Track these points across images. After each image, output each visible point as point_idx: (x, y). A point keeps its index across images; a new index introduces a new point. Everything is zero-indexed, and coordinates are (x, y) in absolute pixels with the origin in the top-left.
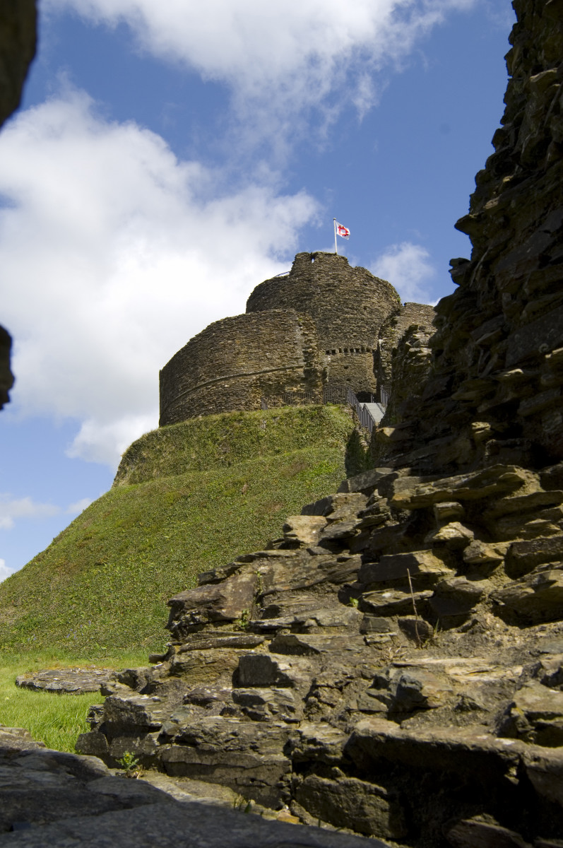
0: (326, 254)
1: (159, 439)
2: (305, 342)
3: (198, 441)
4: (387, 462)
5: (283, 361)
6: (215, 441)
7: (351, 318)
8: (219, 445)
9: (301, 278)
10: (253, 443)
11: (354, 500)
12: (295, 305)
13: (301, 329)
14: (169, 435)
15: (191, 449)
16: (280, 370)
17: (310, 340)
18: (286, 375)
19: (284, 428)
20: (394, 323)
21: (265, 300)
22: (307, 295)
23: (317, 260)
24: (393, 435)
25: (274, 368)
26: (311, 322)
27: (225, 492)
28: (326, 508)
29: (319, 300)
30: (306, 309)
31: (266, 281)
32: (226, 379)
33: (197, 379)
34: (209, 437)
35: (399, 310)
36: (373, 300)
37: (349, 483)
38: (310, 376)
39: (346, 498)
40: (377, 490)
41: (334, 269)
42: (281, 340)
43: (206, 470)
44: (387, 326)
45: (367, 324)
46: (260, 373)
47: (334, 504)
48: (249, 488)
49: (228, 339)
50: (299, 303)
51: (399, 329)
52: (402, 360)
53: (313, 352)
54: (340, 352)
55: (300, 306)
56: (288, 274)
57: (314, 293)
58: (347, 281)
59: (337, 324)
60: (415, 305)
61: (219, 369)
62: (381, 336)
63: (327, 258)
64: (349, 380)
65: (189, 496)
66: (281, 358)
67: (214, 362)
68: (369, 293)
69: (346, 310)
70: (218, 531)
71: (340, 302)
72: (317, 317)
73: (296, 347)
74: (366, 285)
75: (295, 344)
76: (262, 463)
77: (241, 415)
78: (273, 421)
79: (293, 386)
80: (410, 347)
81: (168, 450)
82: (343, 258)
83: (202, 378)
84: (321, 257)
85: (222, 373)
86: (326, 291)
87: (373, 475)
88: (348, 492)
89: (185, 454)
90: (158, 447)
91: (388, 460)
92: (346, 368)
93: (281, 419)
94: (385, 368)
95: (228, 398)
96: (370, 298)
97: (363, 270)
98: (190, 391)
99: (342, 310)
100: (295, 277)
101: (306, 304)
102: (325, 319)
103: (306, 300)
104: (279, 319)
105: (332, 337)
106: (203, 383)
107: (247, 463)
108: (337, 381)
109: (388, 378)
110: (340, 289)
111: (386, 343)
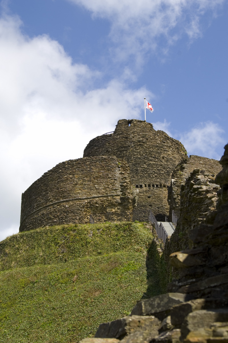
0: (138, 121)
1: (18, 241)
2: (122, 179)
3: (45, 243)
4: (180, 287)
5: (107, 191)
6: (57, 244)
7: (154, 164)
8: (59, 246)
9: (121, 136)
10: (83, 246)
11: (147, 323)
12: (116, 153)
13: (120, 170)
14: (25, 238)
15: (40, 248)
16: (104, 197)
17: (125, 177)
18: (108, 201)
19: (105, 237)
20: (182, 169)
21: (97, 149)
22: (125, 147)
23: (132, 124)
24: (186, 260)
25: (100, 195)
26: (126, 165)
27: (61, 281)
28: (120, 330)
29: (133, 151)
30: (123, 157)
31: (98, 137)
32: (67, 201)
33: (47, 200)
34: (53, 241)
35: (186, 160)
36: (169, 153)
37: (143, 304)
38: (125, 202)
39: (139, 321)
40: (169, 317)
41: (143, 131)
42: (106, 177)
43: (49, 264)
44: (178, 170)
45: (164, 168)
46: (90, 198)
47: (127, 328)
48: (78, 278)
49: (70, 174)
50: (119, 153)
51: (186, 173)
52: (188, 193)
53: (127, 186)
54: (146, 186)
55: (119, 154)
56: (113, 133)
57: (129, 146)
58: (152, 139)
59: (144, 167)
60: (197, 157)
61: (63, 194)
62: (173, 177)
63: (139, 123)
64: (150, 206)
65: (36, 282)
66: (105, 188)
67: (60, 190)
68: (166, 148)
69: (150, 158)
70: (54, 309)
71: (146, 153)
72: (130, 163)
73: (116, 182)
74: (164, 142)
75: (115, 179)
76: (88, 261)
77: (76, 226)
78: (97, 232)
79: (112, 208)
80: (194, 185)
81: (24, 248)
82: (150, 124)
83: (51, 200)
84: (135, 122)
85: (64, 197)
86: (138, 145)
87: (166, 300)
88: (141, 314)
89: (35, 252)
90: (17, 246)
91: (180, 284)
92: (149, 197)
93: (103, 230)
94: (176, 198)
95: (67, 214)
96: (167, 151)
97: (163, 133)
98: (42, 208)
99: (148, 158)
100: (117, 135)
101: (124, 154)
102: (136, 164)
103: (124, 150)
104: (105, 163)
105: (141, 176)
106: (51, 203)
107: (78, 260)
108: (143, 206)
109: (178, 205)
110: (147, 145)
111: (176, 181)
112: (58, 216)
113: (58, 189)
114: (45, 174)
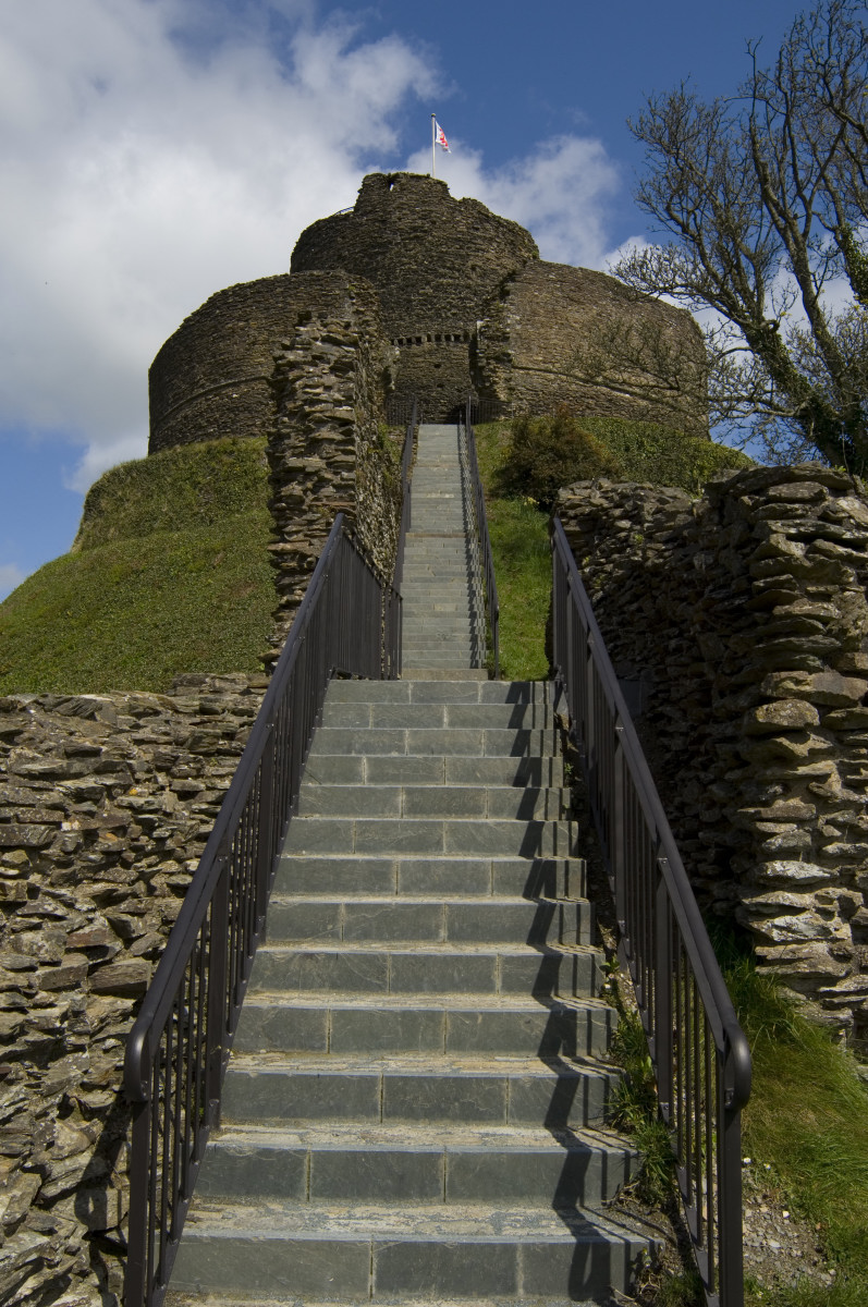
0: (412, 177)
2: (358, 325)
3: (172, 485)
6: (195, 485)
7: (449, 285)
8: (200, 490)
9: (371, 216)
10: (247, 488)
12: (361, 262)
13: (353, 304)
14: (135, 475)
15: (163, 496)
17: (368, 321)
20: (504, 294)
21: (317, 253)
22: (380, 245)
23: (397, 185)
26: (370, 291)
27: (191, 566)
29: (399, 254)
30: (376, 270)
31: (318, 223)
32: (234, 385)
33: (194, 384)
34: (188, 479)
35: (514, 273)
36: (488, 255)
41: (424, 202)
43: (178, 529)
44: (493, 299)
48: (224, 559)
49: (239, 320)
50: (366, 260)
51: (512, 304)
53: (370, 342)
54: (429, 340)
55: (368, 264)
56: (352, 210)
57: (390, 243)
58: (445, 222)
59: (427, 294)
61: (226, 368)
63: (413, 183)
64: (441, 386)
65: (143, 571)
67: (218, 358)
68: (481, 242)
69: (441, 270)
70: (156, 626)
71: (432, 257)
72: (394, 283)
74: (477, 229)
76: (252, 521)
81: (133, 498)
82: (440, 183)
83: (201, 382)
84: (404, 181)
85: (228, 375)
86: (411, 239)
89: (153, 505)
90: (120, 493)
92: (438, 366)
94: (483, 368)
95: (236, 415)
96: (483, 250)
97: (475, 203)
98: (182, 404)
99: (435, 271)
100: (362, 215)
101: (378, 262)
102: (407, 286)
103: (378, 253)
104: (318, 287)
105: (418, 315)
106: (202, 391)
107: (233, 519)
108: (423, 388)
109: (487, 384)
110: (434, 236)
111: (487, 326)
112: (216, 420)
113: (214, 357)
114: (187, 321)
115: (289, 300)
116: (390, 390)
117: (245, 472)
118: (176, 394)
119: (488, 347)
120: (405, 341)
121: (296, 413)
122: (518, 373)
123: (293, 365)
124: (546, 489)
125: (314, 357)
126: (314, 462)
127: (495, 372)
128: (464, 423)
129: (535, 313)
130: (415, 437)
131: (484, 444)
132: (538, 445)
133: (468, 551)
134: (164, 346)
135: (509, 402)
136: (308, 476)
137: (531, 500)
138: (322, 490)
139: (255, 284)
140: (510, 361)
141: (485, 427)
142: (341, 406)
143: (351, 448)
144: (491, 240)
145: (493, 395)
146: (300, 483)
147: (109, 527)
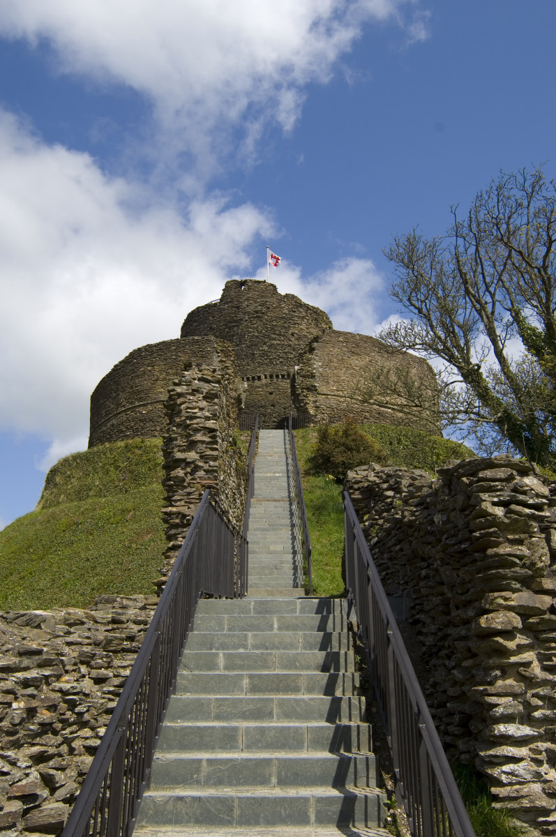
0: (255, 282)
2: (222, 369)
3: (102, 468)
6: (117, 468)
7: (278, 344)
8: (120, 471)
9: (230, 305)
12: (223, 331)
13: (219, 356)
15: (96, 475)
17: (227, 367)
20: (312, 350)
21: (197, 326)
22: (235, 321)
23: (246, 287)
26: (229, 348)
29: (247, 327)
30: (233, 336)
31: (198, 308)
32: (144, 405)
33: (118, 405)
34: (113, 464)
35: (317, 337)
36: (301, 327)
41: (262, 296)
44: (305, 353)
45: (294, 350)
48: (134, 517)
49: (148, 366)
50: (227, 330)
51: (317, 356)
53: (229, 379)
54: (266, 378)
55: (228, 332)
56: (219, 301)
57: (242, 320)
58: (275, 308)
59: (264, 350)
61: (139, 395)
62: (297, 363)
63: (256, 285)
67: (134, 389)
68: (297, 319)
69: (273, 336)
70: (88, 560)
71: (267, 328)
74: (295, 312)
81: (76, 476)
82: (272, 285)
83: (123, 404)
84: (250, 284)
85: (140, 399)
86: (254, 318)
89: (90, 480)
92: (271, 393)
94: (299, 395)
95: (144, 424)
96: (299, 324)
97: (293, 297)
98: (111, 417)
99: (269, 337)
100: (225, 304)
101: (234, 331)
102: (252, 346)
103: (234, 326)
104: (198, 346)
105: (259, 363)
106: (124, 409)
107: (140, 490)
108: (262, 407)
109: (302, 405)
110: (268, 316)
111: (301, 369)
112: (131, 427)
113: (132, 388)
114: (116, 366)
115: (179, 354)
116: (242, 409)
117: (149, 460)
118: (107, 411)
119: (302, 381)
120: (251, 379)
121: (181, 425)
122: (321, 398)
123: (180, 395)
124: (341, 469)
125: (193, 390)
126: (192, 455)
127: (307, 397)
128: (288, 428)
129: (331, 361)
130: (257, 438)
131: (301, 441)
132: (335, 442)
133: (291, 510)
134: (101, 382)
135: (316, 415)
136: (188, 464)
137: (331, 476)
138: (197, 473)
139: (158, 344)
140: (316, 390)
141: (301, 431)
142: (209, 420)
143: (215, 446)
144: (303, 318)
145: (306, 411)
146: (182, 469)
147: (60, 495)
